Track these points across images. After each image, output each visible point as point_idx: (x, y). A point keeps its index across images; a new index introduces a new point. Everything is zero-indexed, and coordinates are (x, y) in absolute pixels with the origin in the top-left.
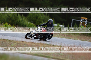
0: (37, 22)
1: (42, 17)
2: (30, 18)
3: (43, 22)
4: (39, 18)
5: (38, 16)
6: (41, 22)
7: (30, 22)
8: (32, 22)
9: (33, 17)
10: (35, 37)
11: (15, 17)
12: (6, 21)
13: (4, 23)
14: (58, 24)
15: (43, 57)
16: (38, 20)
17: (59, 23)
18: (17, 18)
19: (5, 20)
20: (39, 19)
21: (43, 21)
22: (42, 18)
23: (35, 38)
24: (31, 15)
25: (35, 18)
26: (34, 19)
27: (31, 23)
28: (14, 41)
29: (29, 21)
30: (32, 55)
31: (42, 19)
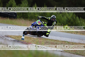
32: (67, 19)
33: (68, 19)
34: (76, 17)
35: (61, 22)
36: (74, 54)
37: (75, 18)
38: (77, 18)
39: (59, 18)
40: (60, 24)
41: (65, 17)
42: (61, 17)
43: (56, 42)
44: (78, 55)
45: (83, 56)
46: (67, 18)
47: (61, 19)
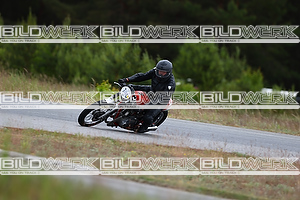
0: (207, 80)
1: (221, 63)
2: (184, 65)
3: (224, 80)
4: (211, 68)
5: (210, 61)
6: (220, 82)
7: (183, 81)
8: (189, 80)
9: (194, 64)
10: (110, 119)
11: (133, 63)
12: (102, 76)
13: (99, 81)
14: (276, 87)
15: (224, 197)
16: (208, 74)
17: (279, 85)
18: (139, 66)
19: (100, 73)
20: (214, 70)
21: (226, 78)
22: (224, 66)
23: (109, 124)
24: (186, 58)
25: (201, 69)
26: (195, 70)
27: (187, 82)
28: (129, 144)
29: (179, 78)
30: (187, 190)
31: (223, 69)
32: (109, 61)
33: (115, 62)
34: (141, 55)
35: (87, 72)
36: (137, 181)
37: (137, 58)
38: (146, 57)
39: (79, 60)
40: (84, 78)
41: (104, 57)
42: (89, 54)
43: (72, 140)
44: (151, 184)
45: (166, 186)
46: (108, 57)
47: (88, 63)
